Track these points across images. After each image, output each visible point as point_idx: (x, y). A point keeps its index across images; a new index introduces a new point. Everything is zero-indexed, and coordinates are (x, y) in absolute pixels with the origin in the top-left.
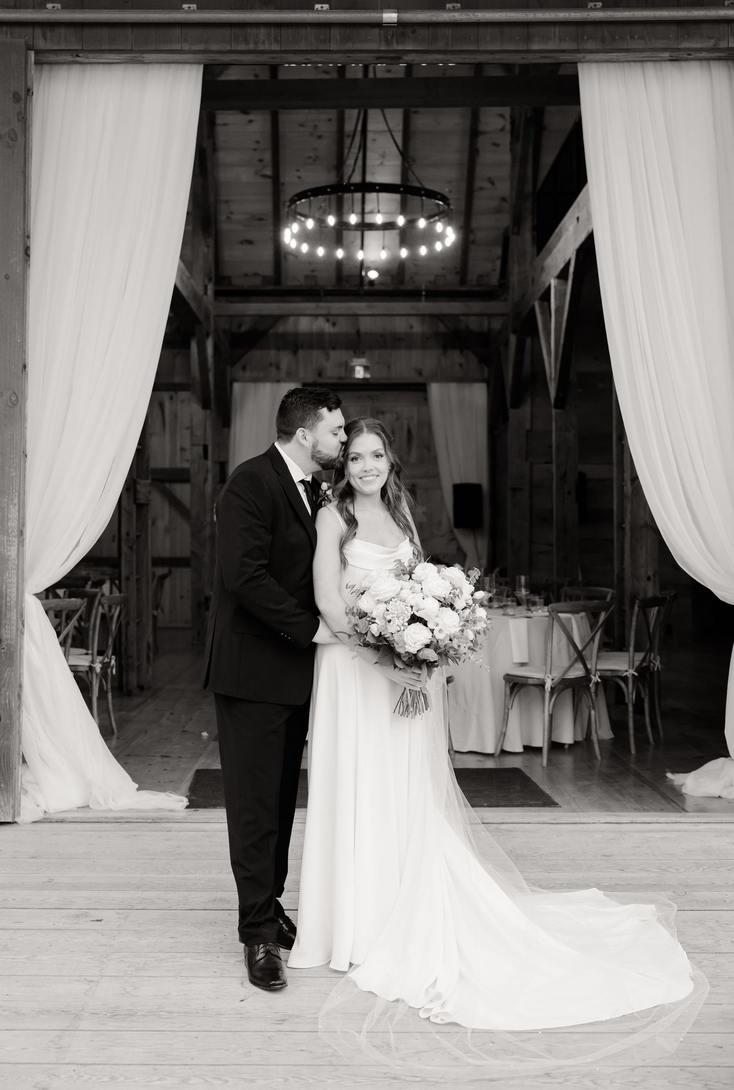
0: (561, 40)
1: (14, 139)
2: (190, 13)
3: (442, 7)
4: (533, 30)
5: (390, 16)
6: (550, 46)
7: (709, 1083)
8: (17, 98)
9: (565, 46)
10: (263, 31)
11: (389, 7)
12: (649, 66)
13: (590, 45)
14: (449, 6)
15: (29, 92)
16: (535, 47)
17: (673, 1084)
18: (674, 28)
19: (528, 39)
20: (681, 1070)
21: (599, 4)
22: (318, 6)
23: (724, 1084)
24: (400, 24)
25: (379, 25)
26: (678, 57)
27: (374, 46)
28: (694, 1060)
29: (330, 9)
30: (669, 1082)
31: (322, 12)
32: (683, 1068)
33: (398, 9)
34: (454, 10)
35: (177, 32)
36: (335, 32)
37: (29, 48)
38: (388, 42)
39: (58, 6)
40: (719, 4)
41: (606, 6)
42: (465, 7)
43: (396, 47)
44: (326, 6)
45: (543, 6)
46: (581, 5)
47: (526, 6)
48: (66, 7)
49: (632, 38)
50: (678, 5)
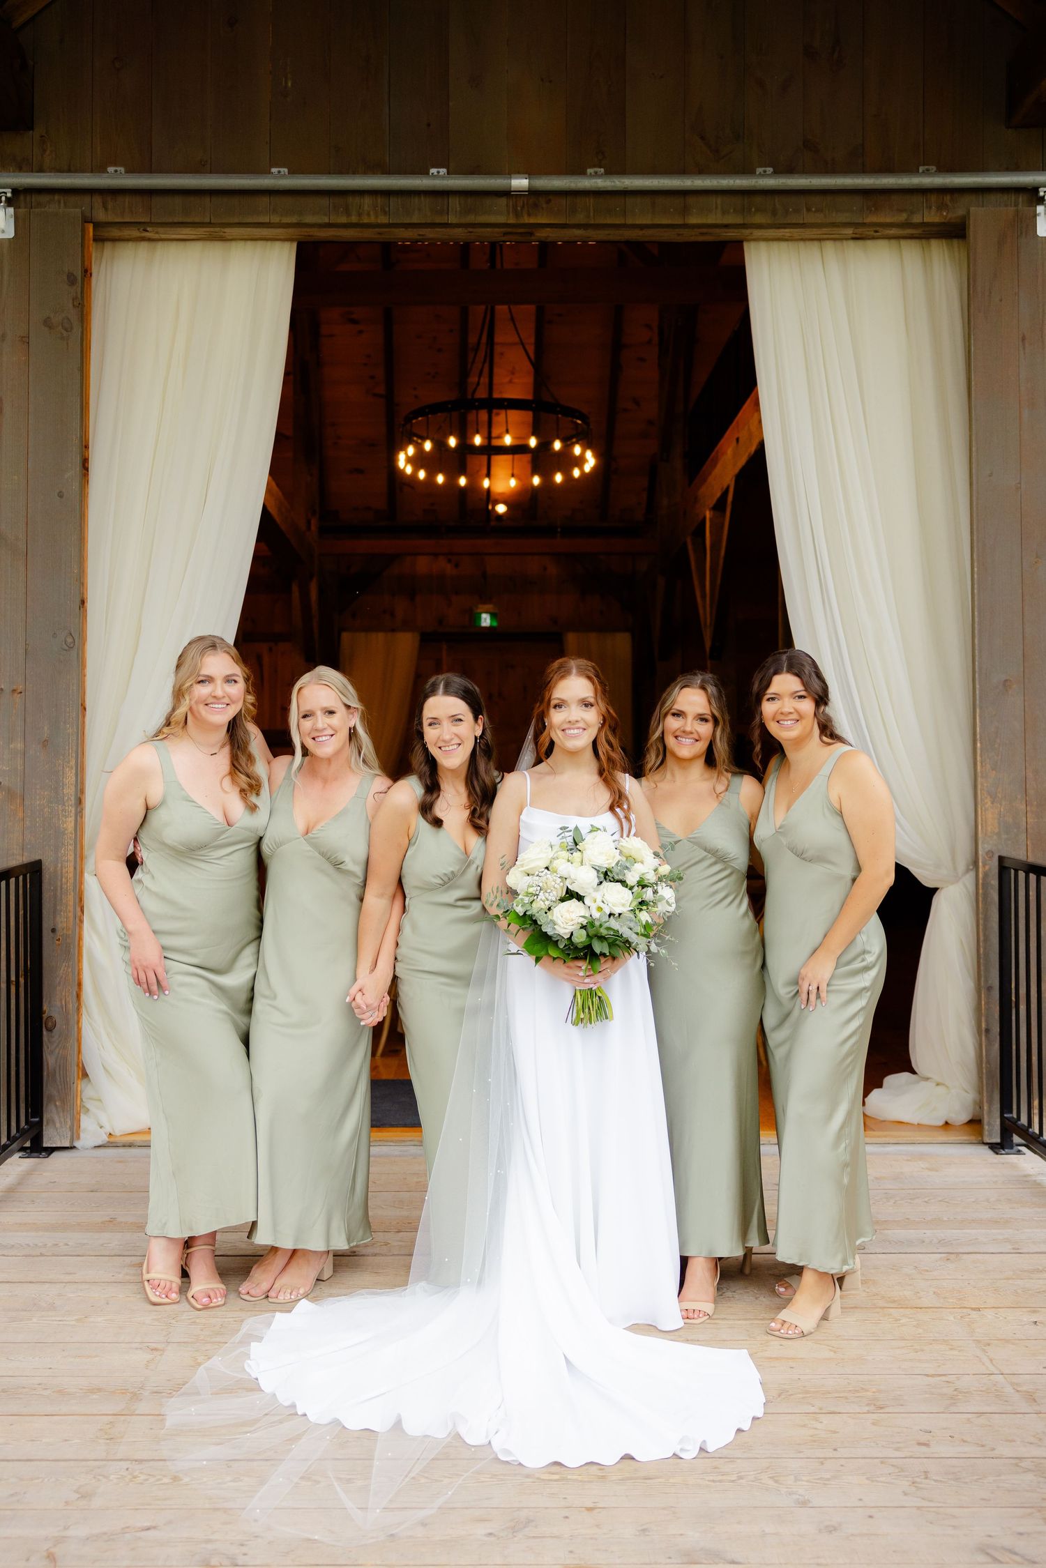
0: (724, 212)
1: (69, 329)
2: (280, 178)
3: (581, 172)
4: (691, 200)
5: (520, 183)
6: (710, 220)
7: (918, 1480)
8: (71, 280)
9: (730, 219)
10: (367, 201)
11: (519, 172)
12: (829, 246)
13: (758, 219)
14: (590, 171)
15: (87, 273)
16: (693, 220)
17: (873, 1481)
18: (858, 199)
19: (685, 211)
20: (882, 1463)
21: (770, 170)
22: (433, 171)
23: (936, 1481)
24: (532, 193)
25: (507, 193)
26: (863, 233)
27: (501, 219)
28: (897, 1449)
29: (448, 174)
30: (867, 1479)
31: (438, 178)
32: (883, 1460)
33: (529, 173)
34: (596, 175)
35: (265, 200)
36: (455, 202)
37: (86, 220)
38: (517, 215)
39: (122, 169)
40: (913, 170)
41: (777, 172)
42: (610, 172)
43: (527, 220)
44: (443, 171)
45: (701, 171)
46: (748, 171)
47: (683, 172)
48: (130, 170)
49: (809, 210)
50: (864, 170)
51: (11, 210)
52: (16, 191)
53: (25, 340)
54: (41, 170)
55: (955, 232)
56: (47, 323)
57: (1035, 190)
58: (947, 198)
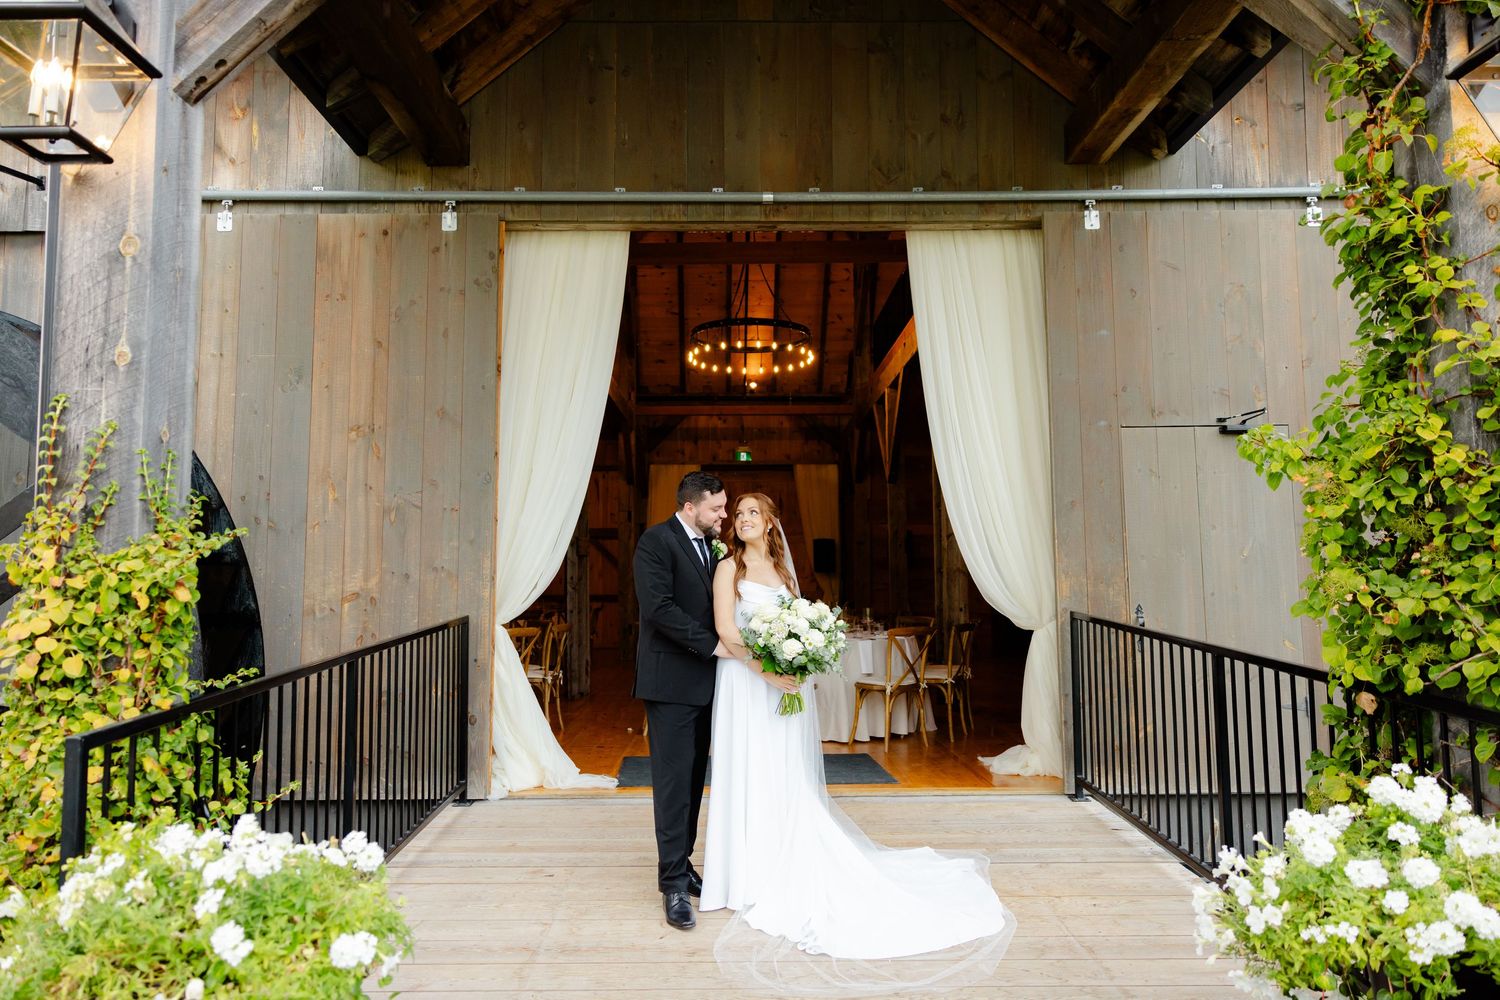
0: (893, 214)
1: (489, 286)
2: (620, 194)
3: (806, 191)
4: (873, 207)
5: (768, 197)
6: (885, 220)
8: (492, 256)
9: (897, 219)
10: (674, 208)
11: (767, 190)
12: (959, 235)
13: (915, 218)
14: (811, 189)
15: (501, 251)
16: (874, 219)
18: (976, 207)
19: (869, 214)
21: (921, 189)
22: (715, 189)
24: (776, 203)
25: (760, 203)
26: (978, 227)
27: (757, 219)
29: (724, 191)
31: (718, 194)
33: (774, 190)
34: (815, 192)
35: (611, 208)
36: (728, 208)
37: (501, 220)
38: (766, 216)
39: (523, 189)
40: (1008, 189)
41: (926, 190)
42: (823, 190)
43: (772, 219)
44: (721, 190)
45: (880, 190)
46: (908, 189)
47: (868, 190)
48: (529, 189)
49: (945, 213)
50: (979, 189)
51: (455, 214)
52: (458, 202)
53: (462, 293)
54: (473, 190)
55: (1036, 226)
56: (477, 282)
57: (1083, 201)
58: (1030, 206)
